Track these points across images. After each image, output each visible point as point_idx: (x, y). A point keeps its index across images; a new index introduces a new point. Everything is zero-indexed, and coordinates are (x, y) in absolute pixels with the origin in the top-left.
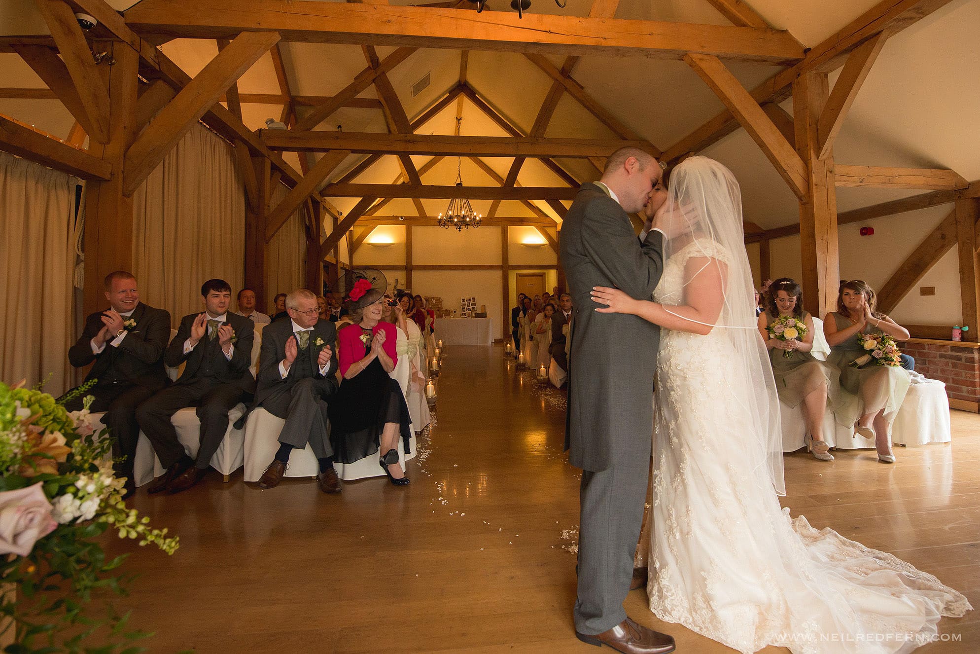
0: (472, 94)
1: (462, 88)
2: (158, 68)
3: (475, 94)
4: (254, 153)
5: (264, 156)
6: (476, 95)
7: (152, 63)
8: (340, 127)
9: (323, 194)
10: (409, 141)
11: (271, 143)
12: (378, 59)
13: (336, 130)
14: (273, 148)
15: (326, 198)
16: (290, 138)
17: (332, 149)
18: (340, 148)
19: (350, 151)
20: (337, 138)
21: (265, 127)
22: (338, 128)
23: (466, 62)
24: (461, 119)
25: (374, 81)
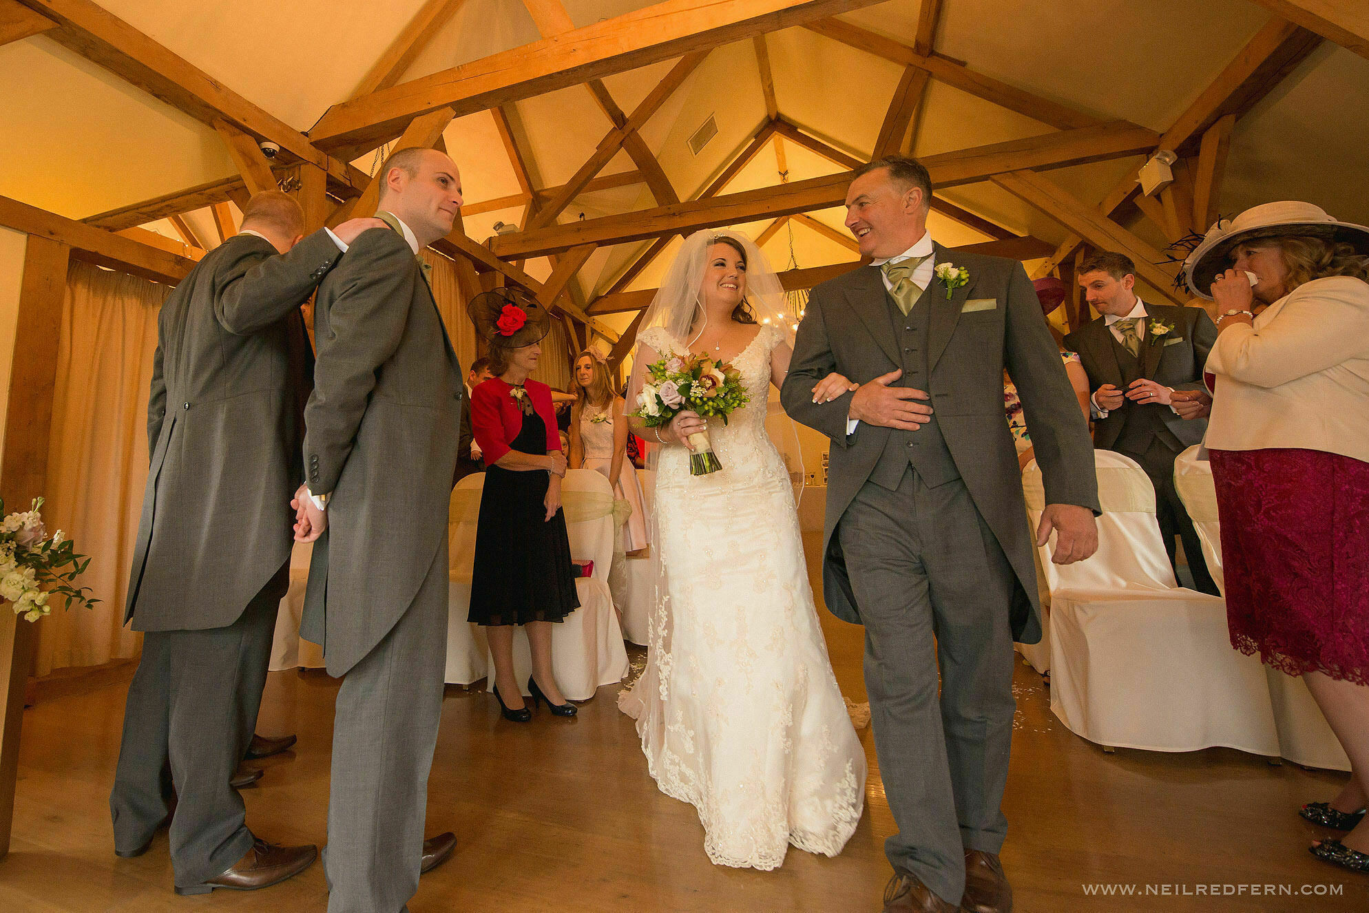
0: (790, 129)
1: (776, 124)
2: (348, 183)
3: (796, 128)
4: (481, 267)
5: (495, 270)
6: (799, 130)
7: (342, 180)
8: (582, 215)
9: (589, 312)
10: (674, 214)
11: (502, 252)
12: (622, 114)
13: (578, 219)
14: (505, 259)
15: (595, 317)
16: (524, 241)
17: (572, 246)
18: (583, 242)
19: (595, 244)
20: (579, 230)
21: (495, 234)
22: (581, 217)
23: (771, 86)
24: (786, 172)
25: (621, 144)
